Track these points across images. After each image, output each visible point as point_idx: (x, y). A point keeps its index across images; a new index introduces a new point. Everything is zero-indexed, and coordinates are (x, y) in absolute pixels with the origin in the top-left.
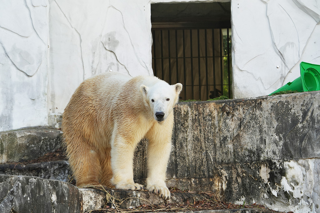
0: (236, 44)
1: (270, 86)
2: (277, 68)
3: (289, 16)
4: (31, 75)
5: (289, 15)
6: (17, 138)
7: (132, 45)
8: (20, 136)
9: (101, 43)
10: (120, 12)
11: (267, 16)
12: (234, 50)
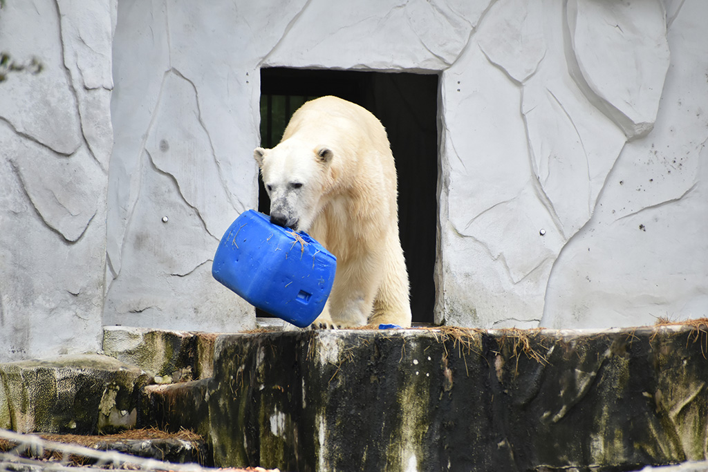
0: (451, 173)
1: (522, 276)
2: (541, 234)
3: (570, 118)
4: (72, 240)
5: (568, 115)
6: (55, 381)
7: (216, 162)
8: (62, 376)
9: (145, 152)
10: (190, 84)
11: (523, 115)
12: (447, 187)
